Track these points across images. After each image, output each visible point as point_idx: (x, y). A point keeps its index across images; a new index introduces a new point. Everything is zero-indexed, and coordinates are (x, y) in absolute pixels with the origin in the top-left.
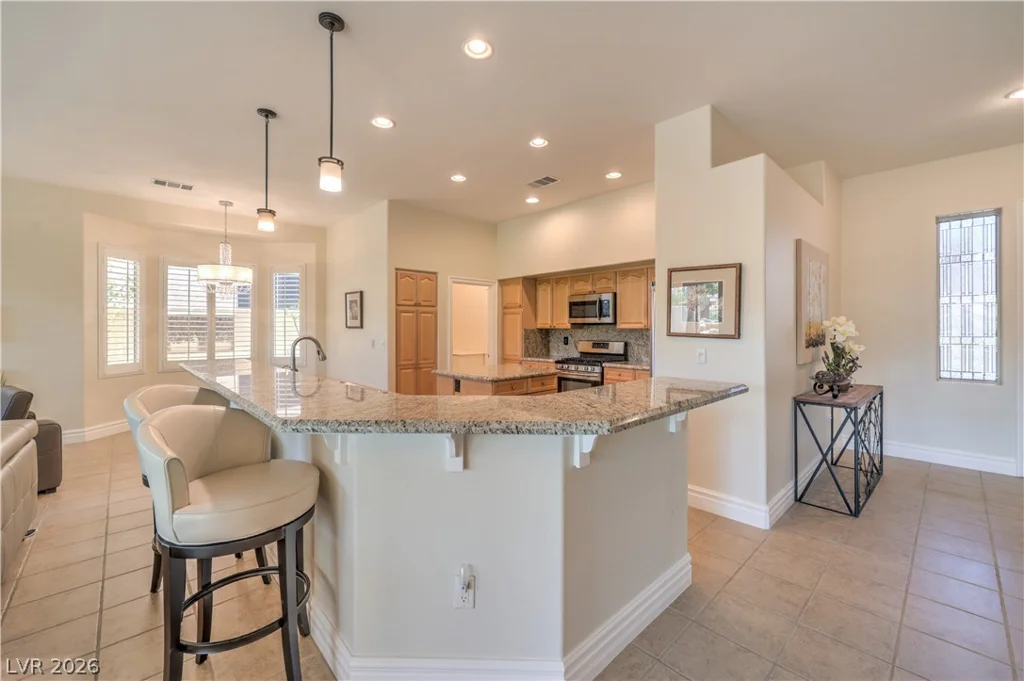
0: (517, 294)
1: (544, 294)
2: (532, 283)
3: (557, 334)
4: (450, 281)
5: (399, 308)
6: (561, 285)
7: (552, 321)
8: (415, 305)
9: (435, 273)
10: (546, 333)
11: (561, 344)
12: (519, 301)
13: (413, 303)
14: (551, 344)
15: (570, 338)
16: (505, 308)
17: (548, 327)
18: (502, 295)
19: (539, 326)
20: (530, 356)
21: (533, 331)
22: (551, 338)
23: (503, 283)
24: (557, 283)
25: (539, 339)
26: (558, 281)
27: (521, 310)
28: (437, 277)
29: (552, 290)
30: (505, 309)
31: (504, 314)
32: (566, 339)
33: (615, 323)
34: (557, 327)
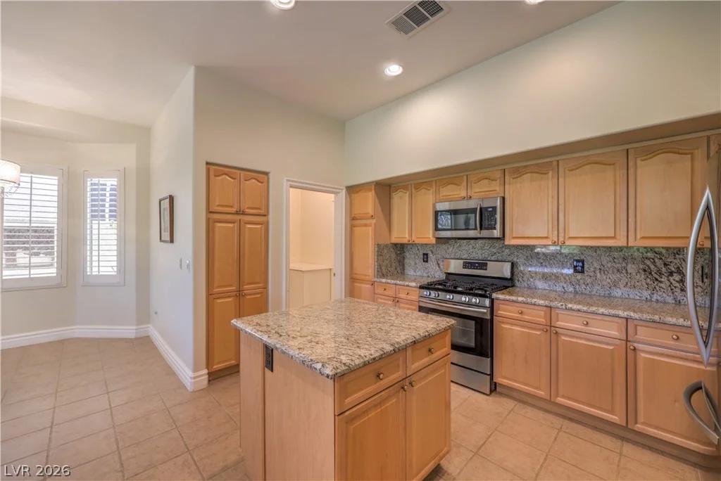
0: (368, 202)
1: (400, 201)
2: (386, 189)
3: (415, 250)
4: (286, 185)
5: (212, 216)
6: (423, 191)
7: (411, 235)
8: (237, 213)
9: (266, 174)
10: (400, 248)
11: (419, 261)
12: (370, 211)
13: (234, 210)
14: (406, 261)
15: (430, 255)
16: (353, 219)
17: (405, 241)
18: (350, 205)
19: (394, 240)
20: (383, 276)
21: (386, 246)
22: (407, 255)
23: (352, 190)
24: (416, 189)
25: (393, 256)
26: (418, 187)
27: (374, 221)
28: (268, 179)
29: (411, 196)
30: (353, 221)
31: (352, 226)
32: (426, 255)
33: (503, 237)
34: (416, 242)
